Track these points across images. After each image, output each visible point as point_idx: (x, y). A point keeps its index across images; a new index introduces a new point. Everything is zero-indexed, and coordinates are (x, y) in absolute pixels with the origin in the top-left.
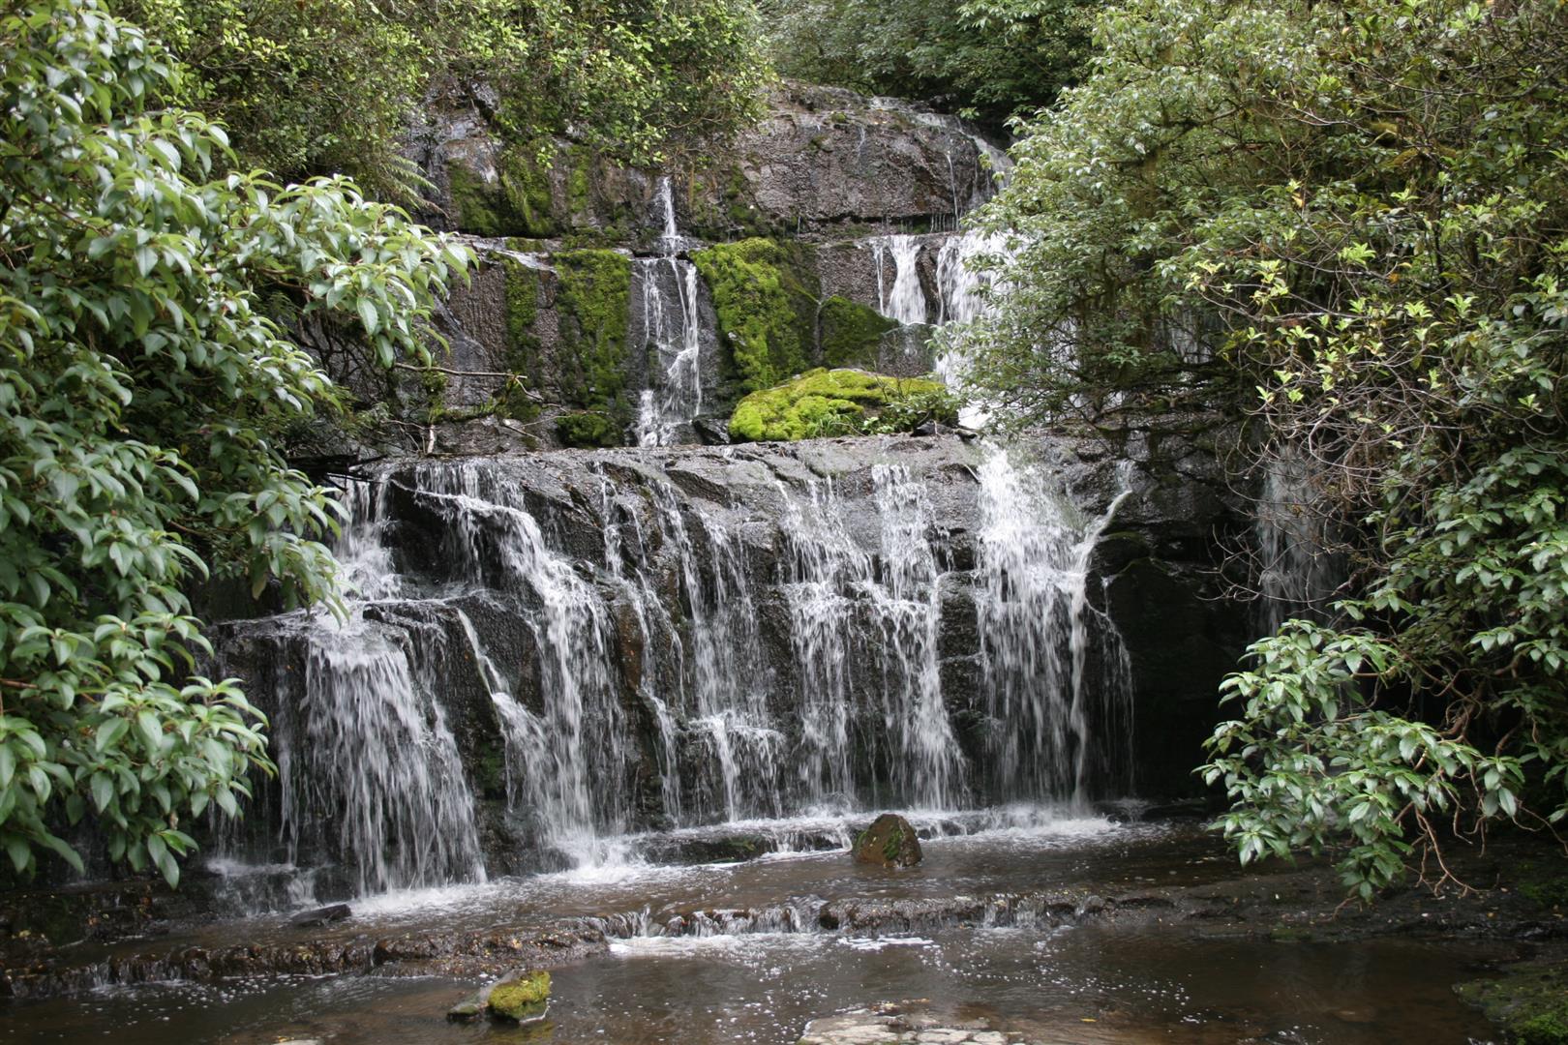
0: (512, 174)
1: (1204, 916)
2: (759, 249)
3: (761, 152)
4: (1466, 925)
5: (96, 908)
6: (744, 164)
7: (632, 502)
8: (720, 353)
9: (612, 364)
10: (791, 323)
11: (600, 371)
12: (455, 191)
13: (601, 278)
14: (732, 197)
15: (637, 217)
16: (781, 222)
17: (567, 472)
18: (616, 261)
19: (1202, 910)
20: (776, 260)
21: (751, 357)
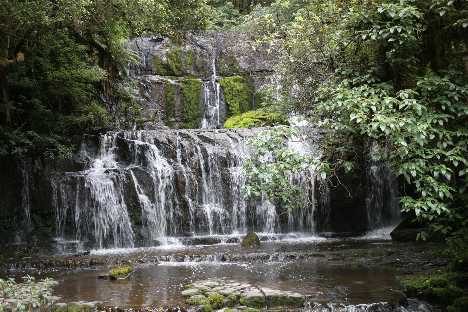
0: (171, 59)
1: (333, 260)
2: (237, 79)
3: (241, 52)
4: (409, 263)
5: (19, 249)
6: (235, 56)
7: (186, 143)
8: (226, 108)
9: (195, 111)
10: (246, 99)
11: (192, 113)
12: (155, 63)
13: (193, 87)
14: (232, 65)
15: (205, 71)
16: (246, 72)
17: (167, 134)
18: (197, 82)
19: (333, 258)
20: (243, 82)
21: (234, 109)
